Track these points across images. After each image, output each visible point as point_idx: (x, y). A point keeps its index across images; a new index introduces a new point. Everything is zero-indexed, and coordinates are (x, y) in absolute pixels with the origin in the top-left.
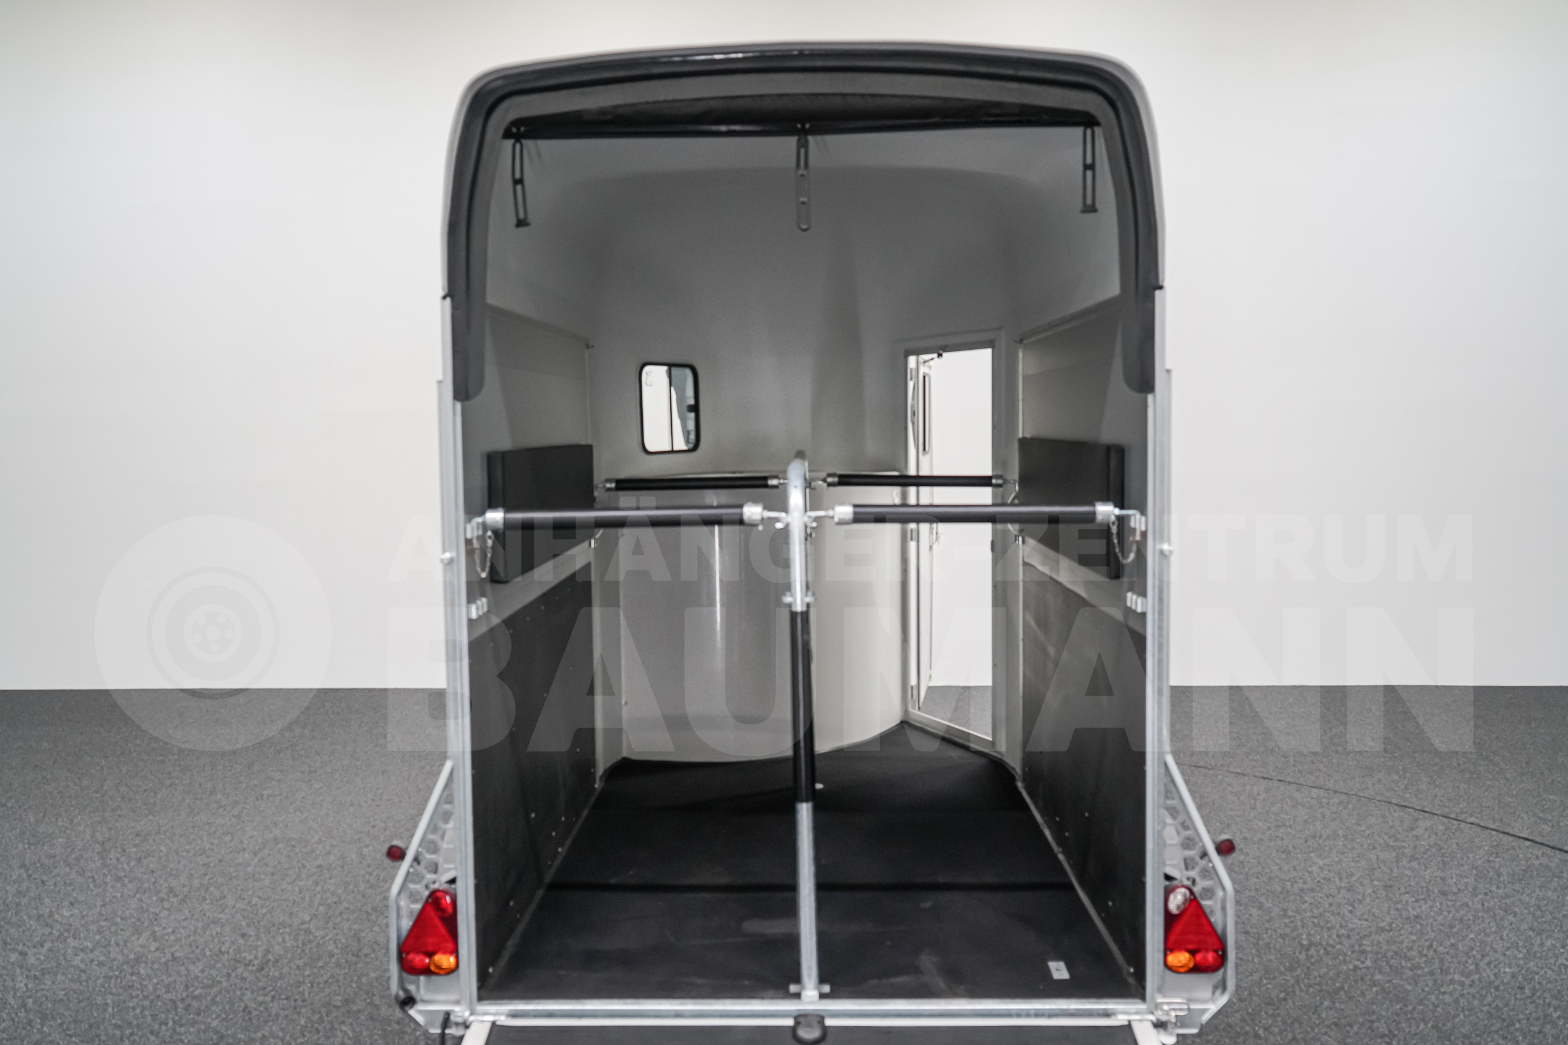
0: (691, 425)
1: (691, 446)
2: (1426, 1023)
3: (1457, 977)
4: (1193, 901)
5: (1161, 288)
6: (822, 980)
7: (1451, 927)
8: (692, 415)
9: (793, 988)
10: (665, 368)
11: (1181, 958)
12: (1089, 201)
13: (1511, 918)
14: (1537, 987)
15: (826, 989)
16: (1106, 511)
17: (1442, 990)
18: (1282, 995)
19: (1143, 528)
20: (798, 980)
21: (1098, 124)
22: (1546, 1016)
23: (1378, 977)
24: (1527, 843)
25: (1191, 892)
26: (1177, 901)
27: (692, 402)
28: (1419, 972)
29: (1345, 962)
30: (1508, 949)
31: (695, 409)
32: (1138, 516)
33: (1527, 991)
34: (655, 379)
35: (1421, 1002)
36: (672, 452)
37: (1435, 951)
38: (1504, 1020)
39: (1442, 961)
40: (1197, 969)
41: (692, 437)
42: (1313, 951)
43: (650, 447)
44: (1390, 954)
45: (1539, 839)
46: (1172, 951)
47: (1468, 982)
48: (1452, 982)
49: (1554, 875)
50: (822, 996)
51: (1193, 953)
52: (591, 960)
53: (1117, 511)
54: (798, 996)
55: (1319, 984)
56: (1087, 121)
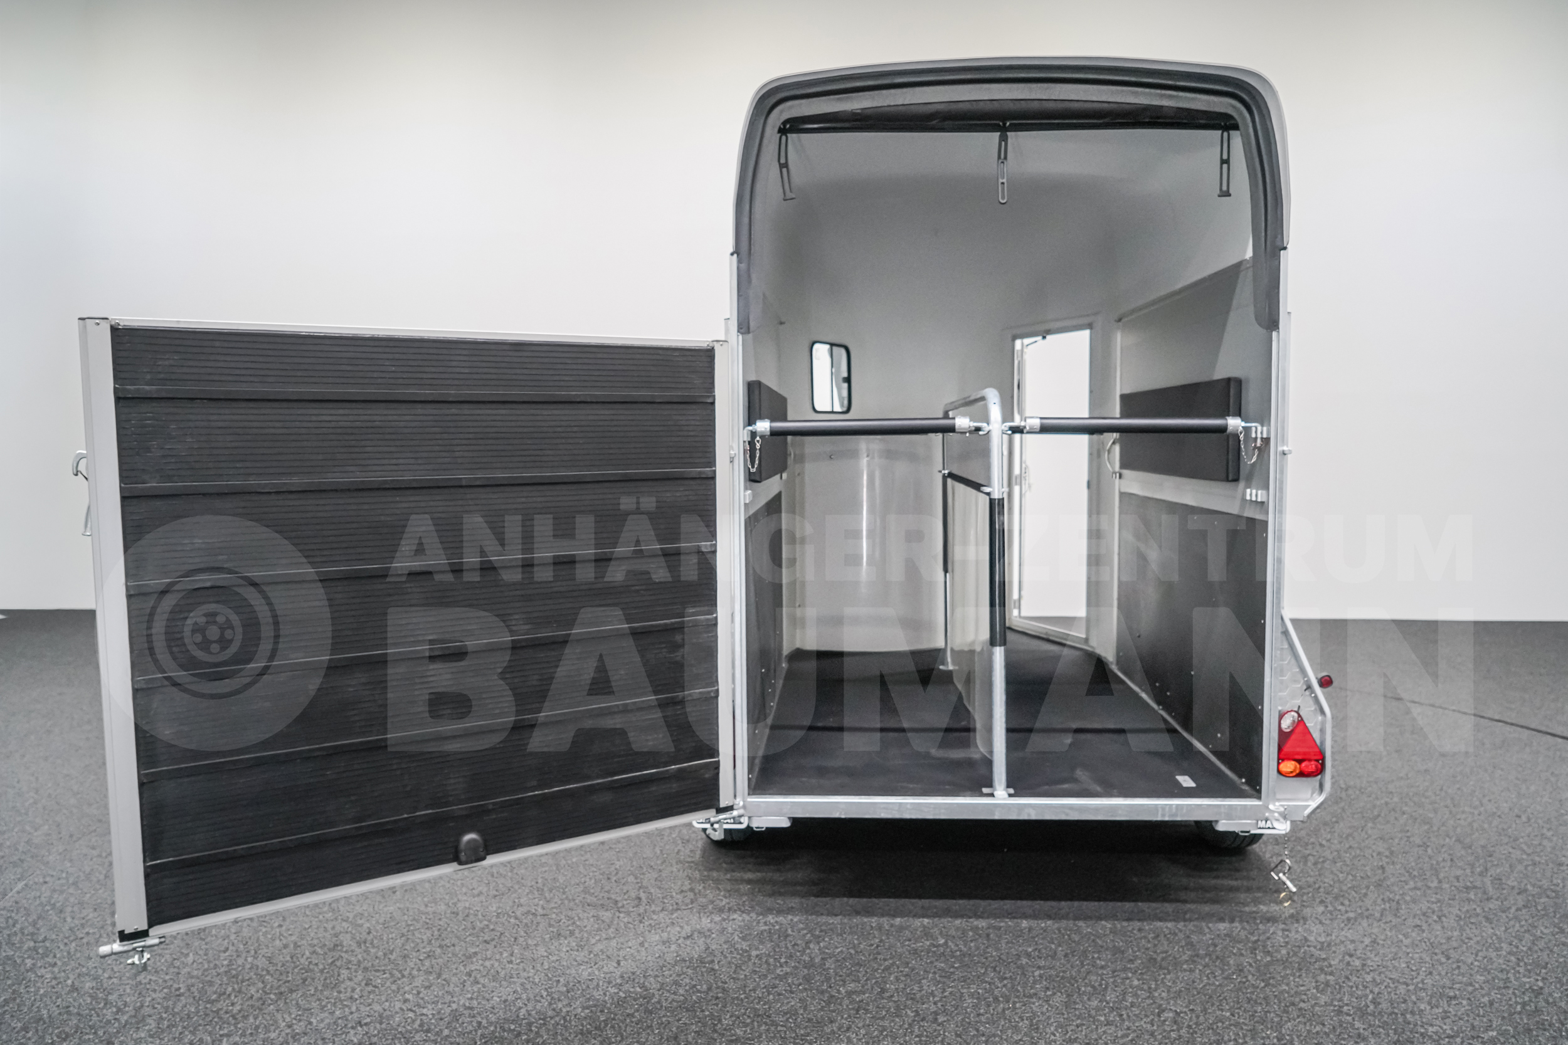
0: (845, 393)
1: (845, 409)
2: (1450, 838)
3: (1467, 809)
4: (1300, 723)
5: (1285, 248)
6: (1009, 785)
7: (1454, 777)
8: (846, 385)
9: (985, 790)
10: (828, 347)
11: (1289, 766)
12: (1225, 188)
13: (1500, 772)
14: (1531, 816)
15: (1012, 791)
16: (1234, 423)
17: (1458, 817)
18: (1334, 819)
19: (1265, 436)
20: (990, 785)
21: (1236, 127)
22: (1542, 835)
23: (1405, 809)
24: (1500, 724)
25: (1299, 716)
26: (1286, 724)
27: (845, 375)
28: (1437, 805)
29: (1377, 798)
30: (1502, 791)
31: (848, 380)
32: (1259, 428)
33: (1524, 818)
34: (821, 352)
35: (1443, 825)
36: (832, 412)
37: (1446, 792)
38: (1510, 837)
39: (1452, 799)
40: (1302, 774)
41: (846, 402)
42: (1350, 792)
43: (818, 408)
44: (1411, 794)
45: (1509, 721)
46: (1283, 760)
47: (1476, 812)
48: (1463, 812)
49: (1526, 745)
50: (1010, 795)
51: (1300, 762)
52: (822, 772)
53: (1243, 424)
54: (992, 795)
55: (1361, 813)
56: (1225, 123)
